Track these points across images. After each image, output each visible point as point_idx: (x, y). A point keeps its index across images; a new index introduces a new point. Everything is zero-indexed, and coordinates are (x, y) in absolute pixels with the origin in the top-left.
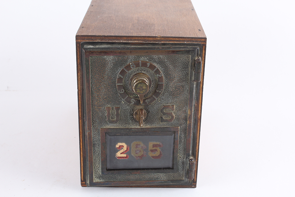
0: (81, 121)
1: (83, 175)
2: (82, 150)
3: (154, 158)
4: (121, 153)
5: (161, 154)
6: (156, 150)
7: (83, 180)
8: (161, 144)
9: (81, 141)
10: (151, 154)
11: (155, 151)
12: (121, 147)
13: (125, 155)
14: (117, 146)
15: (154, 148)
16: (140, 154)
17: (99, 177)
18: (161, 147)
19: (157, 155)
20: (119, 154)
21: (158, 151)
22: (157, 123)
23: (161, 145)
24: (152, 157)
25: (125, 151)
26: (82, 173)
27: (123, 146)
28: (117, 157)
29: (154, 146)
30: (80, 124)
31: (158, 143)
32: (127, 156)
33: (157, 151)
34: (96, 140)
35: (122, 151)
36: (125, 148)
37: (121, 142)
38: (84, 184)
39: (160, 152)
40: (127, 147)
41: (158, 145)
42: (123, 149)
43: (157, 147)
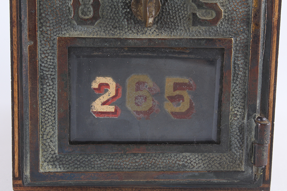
0: (15, 30)
1: (19, 164)
2: (16, 101)
3: (177, 118)
4: (104, 104)
5: (191, 107)
6: (180, 98)
7: (17, 175)
8: (191, 82)
9: (16, 79)
10: (170, 107)
11: (179, 101)
12: (104, 87)
13: (110, 109)
14: (95, 85)
15: (178, 92)
16: (145, 106)
17: (53, 161)
18: (192, 89)
19: (184, 111)
20: (98, 106)
21: (185, 99)
22: (183, 28)
23: (191, 86)
24: (172, 113)
25: (113, 97)
26: (16, 157)
27: (107, 85)
28: (95, 112)
29: (177, 86)
30: (14, 37)
31: (186, 80)
32: (116, 110)
33: (183, 101)
34: (46, 65)
35: (105, 98)
36: (112, 91)
37: (104, 75)
38: (20, 186)
39: (190, 101)
40: (116, 87)
41: (185, 84)
42: (107, 93)
43: (184, 89)
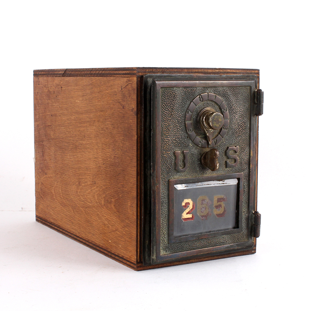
1: (140, 254)
3: (219, 217)
4: (187, 214)
5: (225, 211)
6: (220, 206)
7: (139, 261)
8: (225, 197)
10: (216, 212)
11: (220, 208)
13: (190, 216)
14: (183, 204)
15: (219, 203)
16: (205, 213)
18: (225, 201)
19: (221, 213)
20: (185, 215)
21: (222, 207)
22: (222, 169)
23: (225, 199)
24: (217, 215)
25: (192, 209)
26: (138, 250)
27: (189, 203)
28: (183, 219)
29: (219, 200)
31: (222, 196)
32: (192, 216)
33: (221, 208)
34: (163, 196)
35: (188, 210)
36: (191, 206)
37: (187, 198)
38: (140, 267)
39: (224, 207)
40: (193, 203)
41: (222, 199)
42: (189, 208)
43: (222, 201)
